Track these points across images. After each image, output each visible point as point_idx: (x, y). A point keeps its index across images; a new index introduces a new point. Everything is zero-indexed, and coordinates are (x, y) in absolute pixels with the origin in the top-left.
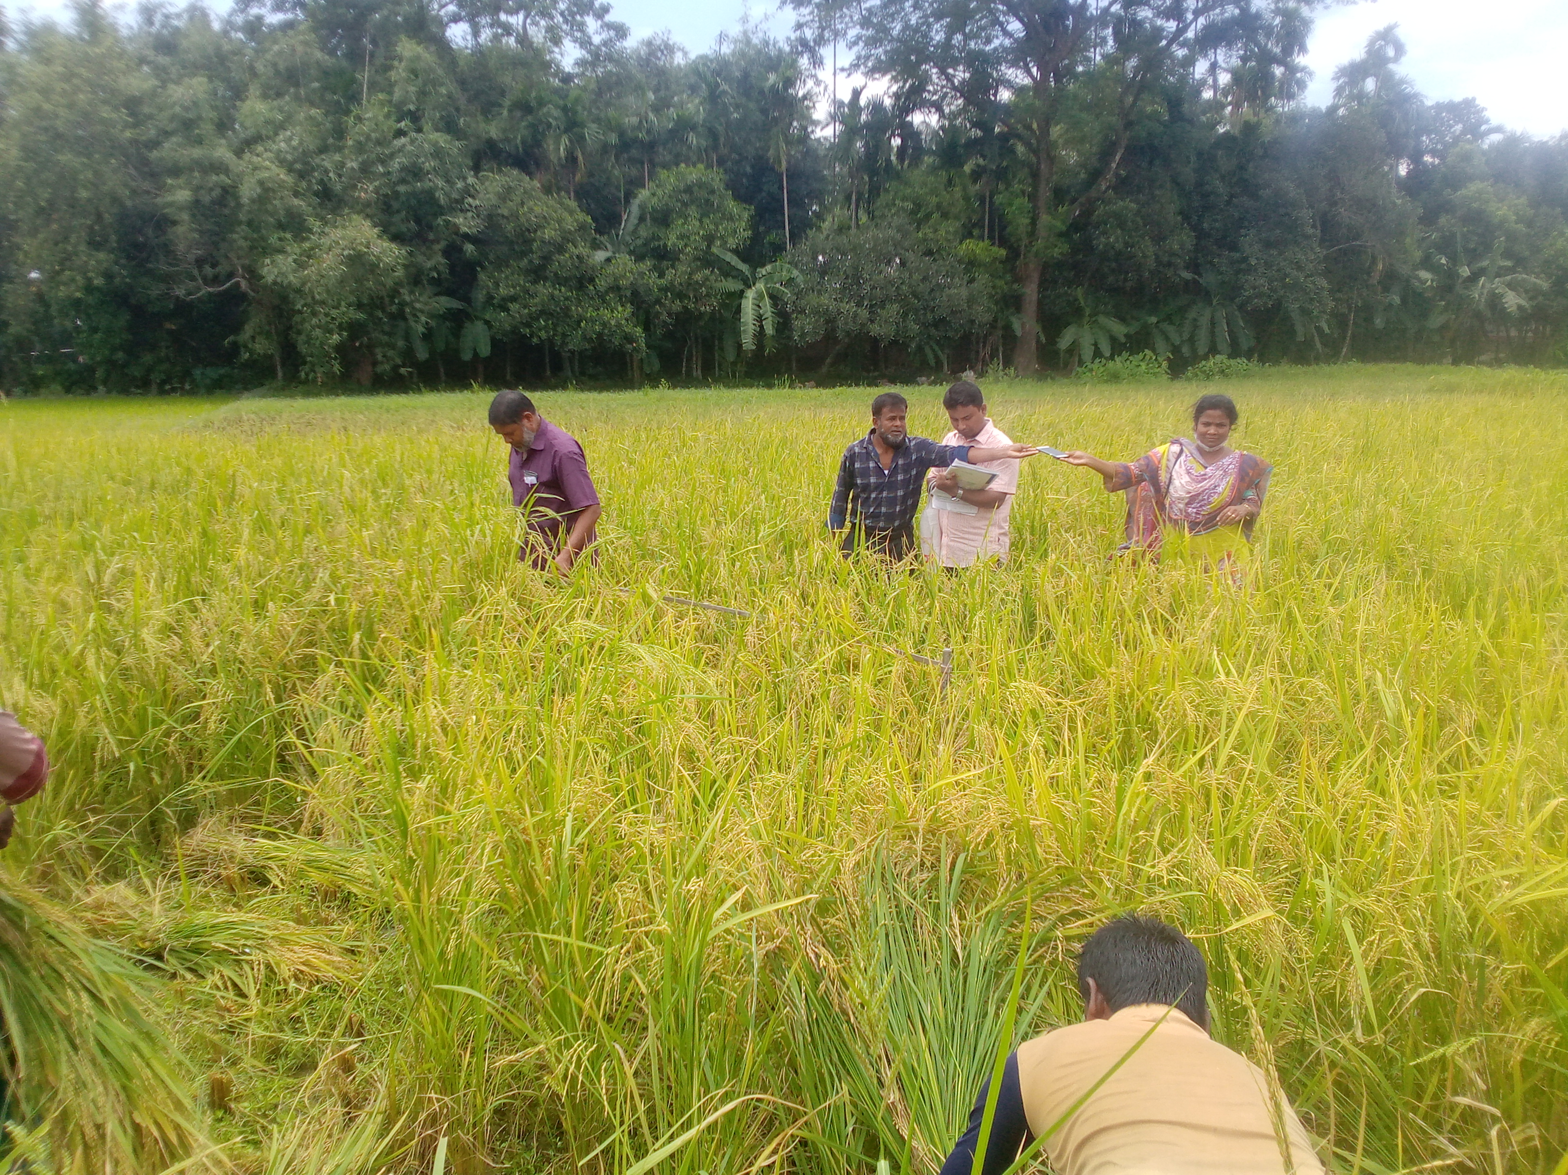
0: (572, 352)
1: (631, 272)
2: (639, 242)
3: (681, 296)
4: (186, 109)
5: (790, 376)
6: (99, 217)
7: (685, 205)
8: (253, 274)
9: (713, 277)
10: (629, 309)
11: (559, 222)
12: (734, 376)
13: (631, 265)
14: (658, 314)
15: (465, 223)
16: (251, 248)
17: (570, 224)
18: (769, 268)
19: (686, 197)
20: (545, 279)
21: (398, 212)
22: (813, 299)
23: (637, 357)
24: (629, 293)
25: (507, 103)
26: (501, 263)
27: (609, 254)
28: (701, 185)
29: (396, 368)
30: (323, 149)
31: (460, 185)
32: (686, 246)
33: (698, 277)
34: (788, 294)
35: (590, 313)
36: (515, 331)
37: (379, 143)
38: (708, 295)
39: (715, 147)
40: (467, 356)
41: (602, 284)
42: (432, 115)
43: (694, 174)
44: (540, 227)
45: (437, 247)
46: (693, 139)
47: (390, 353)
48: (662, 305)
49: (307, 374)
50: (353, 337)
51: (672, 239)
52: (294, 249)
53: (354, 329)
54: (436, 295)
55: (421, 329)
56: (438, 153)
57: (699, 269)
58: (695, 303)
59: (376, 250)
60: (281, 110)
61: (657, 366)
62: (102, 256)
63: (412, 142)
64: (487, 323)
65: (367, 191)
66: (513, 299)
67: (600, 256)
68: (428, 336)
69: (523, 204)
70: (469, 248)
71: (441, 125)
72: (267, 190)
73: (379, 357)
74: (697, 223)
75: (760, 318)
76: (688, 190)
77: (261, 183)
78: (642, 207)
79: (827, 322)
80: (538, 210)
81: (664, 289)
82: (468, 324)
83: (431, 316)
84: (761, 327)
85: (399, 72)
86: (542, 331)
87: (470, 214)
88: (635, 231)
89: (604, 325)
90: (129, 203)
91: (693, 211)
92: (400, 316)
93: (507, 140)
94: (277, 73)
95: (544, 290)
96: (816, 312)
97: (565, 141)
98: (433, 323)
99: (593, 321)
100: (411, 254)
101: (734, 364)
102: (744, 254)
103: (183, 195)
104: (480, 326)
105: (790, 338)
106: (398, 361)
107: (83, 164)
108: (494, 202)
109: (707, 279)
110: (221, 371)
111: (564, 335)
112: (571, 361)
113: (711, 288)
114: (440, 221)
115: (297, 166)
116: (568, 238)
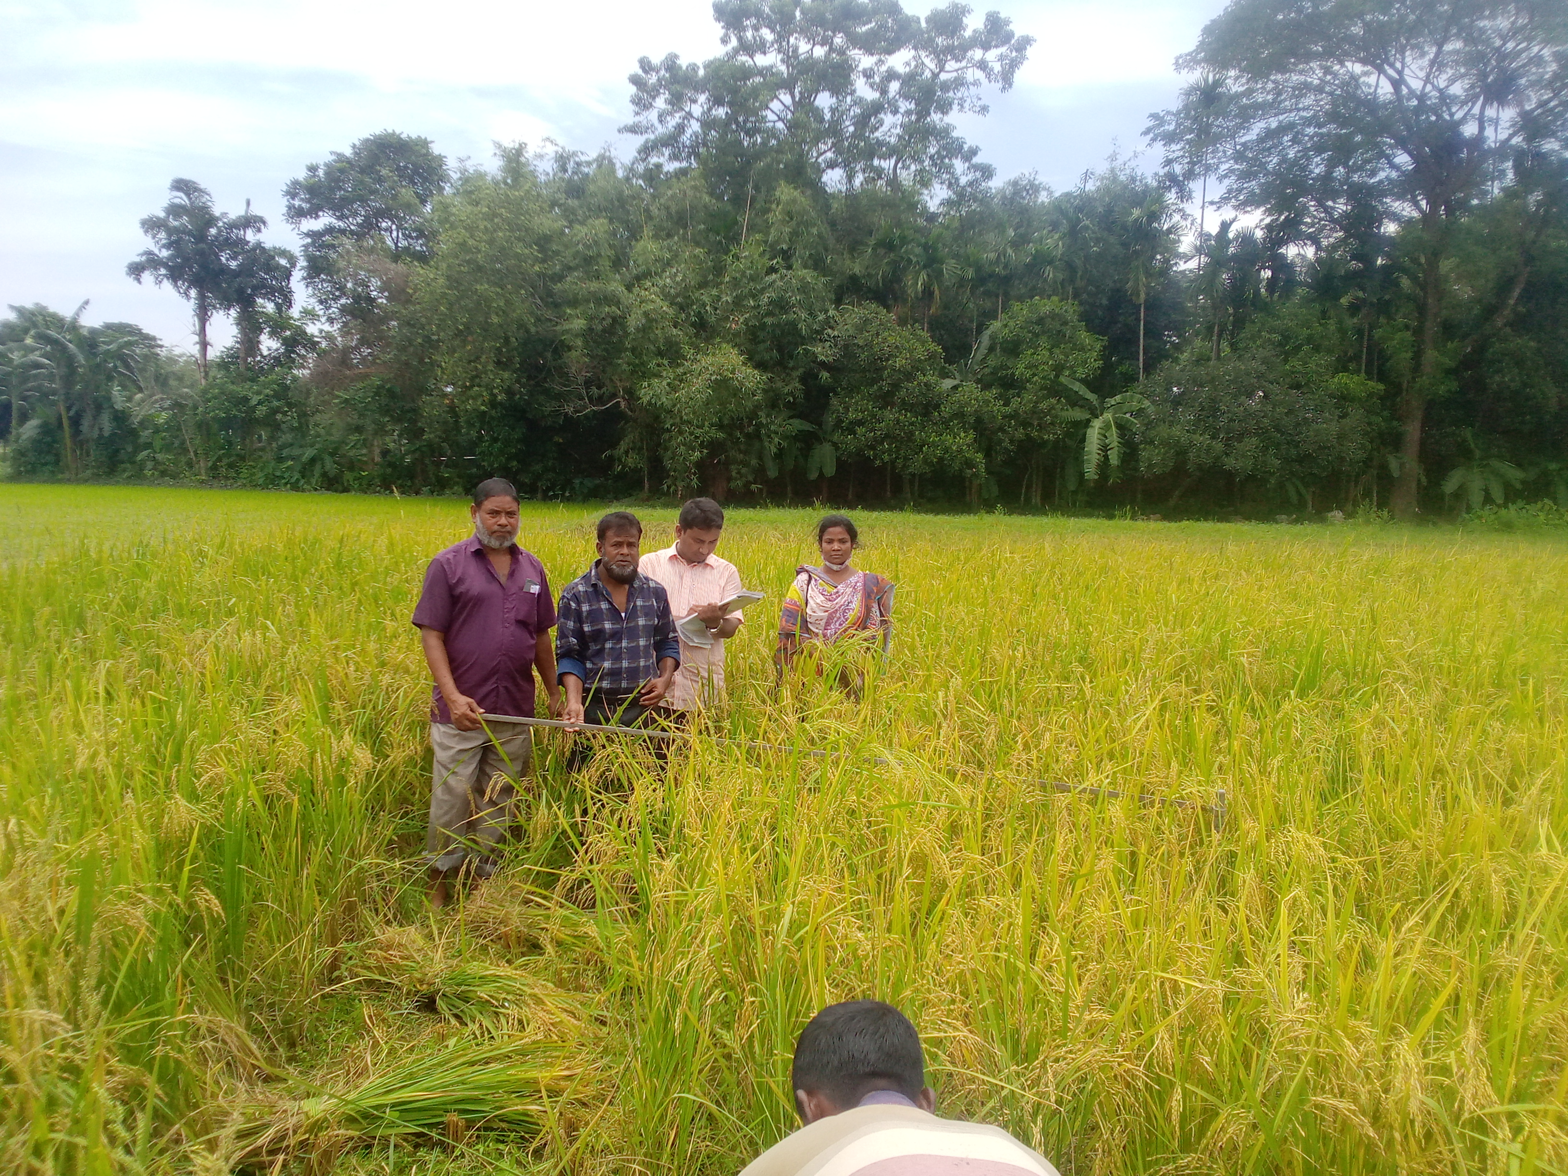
0: (913, 475)
1: (976, 399)
2: (987, 371)
3: (1025, 424)
4: (589, 247)
5: (1133, 508)
6: (507, 340)
7: (1037, 335)
8: (631, 395)
9: (1059, 406)
10: (972, 435)
11: (911, 351)
12: (1074, 504)
13: (977, 393)
14: (1000, 441)
15: (822, 352)
16: (633, 372)
17: (920, 353)
18: (1118, 398)
19: (1037, 329)
20: (893, 405)
21: (764, 341)
22: (1163, 431)
23: (976, 482)
24: (972, 420)
25: (872, 241)
26: (852, 390)
27: (956, 382)
28: (1053, 316)
29: (747, 484)
30: (703, 285)
31: (821, 317)
32: (1034, 375)
33: (1043, 406)
34: (1137, 424)
35: (933, 438)
36: (859, 452)
37: (752, 279)
38: (1052, 424)
39: (1072, 281)
40: (813, 475)
41: (946, 410)
42: (801, 253)
43: (1046, 306)
44: (892, 356)
45: (796, 374)
46: (1049, 273)
47: (744, 471)
48: (1004, 432)
49: (669, 487)
50: (712, 455)
51: (1020, 369)
52: (669, 374)
53: (714, 447)
54: (790, 418)
55: (774, 450)
56: (804, 288)
57: (1045, 398)
58: (1039, 431)
59: (740, 376)
60: (670, 250)
61: (995, 491)
62: (506, 375)
63: (782, 278)
64: (835, 444)
65: (737, 323)
66: (860, 423)
67: (947, 384)
68: (780, 454)
69: (878, 334)
70: (825, 375)
71: (810, 262)
72: (650, 320)
73: (734, 474)
74: (1047, 354)
75: (1105, 448)
76: (1040, 321)
77: (646, 314)
78: (993, 338)
79: (1178, 454)
80: (891, 340)
81: (1010, 417)
82: (816, 445)
83: (785, 437)
84: (1106, 457)
85: (776, 215)
86: (885, 454)
87: (828, 344)
88: (982, 361)
89: (946, 450)
90: (533, 330)
91: (1043, 342)
92: (757, 435)
93: (869, 275)
94: (669, 215)
95: (890, 415)
96: (1165, 443)
97: (923, 276)
98: (784, 444)
99: (934, 445)
100: (771, 380)
101: (1075, 492)
102: (1093, 384)
103: (579, 324)
104: (827, 448)
105: (1136, 469)
106: (751, 478)
107: (497, 294)
108: (851, 332)
109: (1053, 408)
110: (597, 482)
111: (906, 459)
112: (911, 482)
113: (1056, 417)
114: (800, 350)
115: (679, 300)
116: (917, 367)
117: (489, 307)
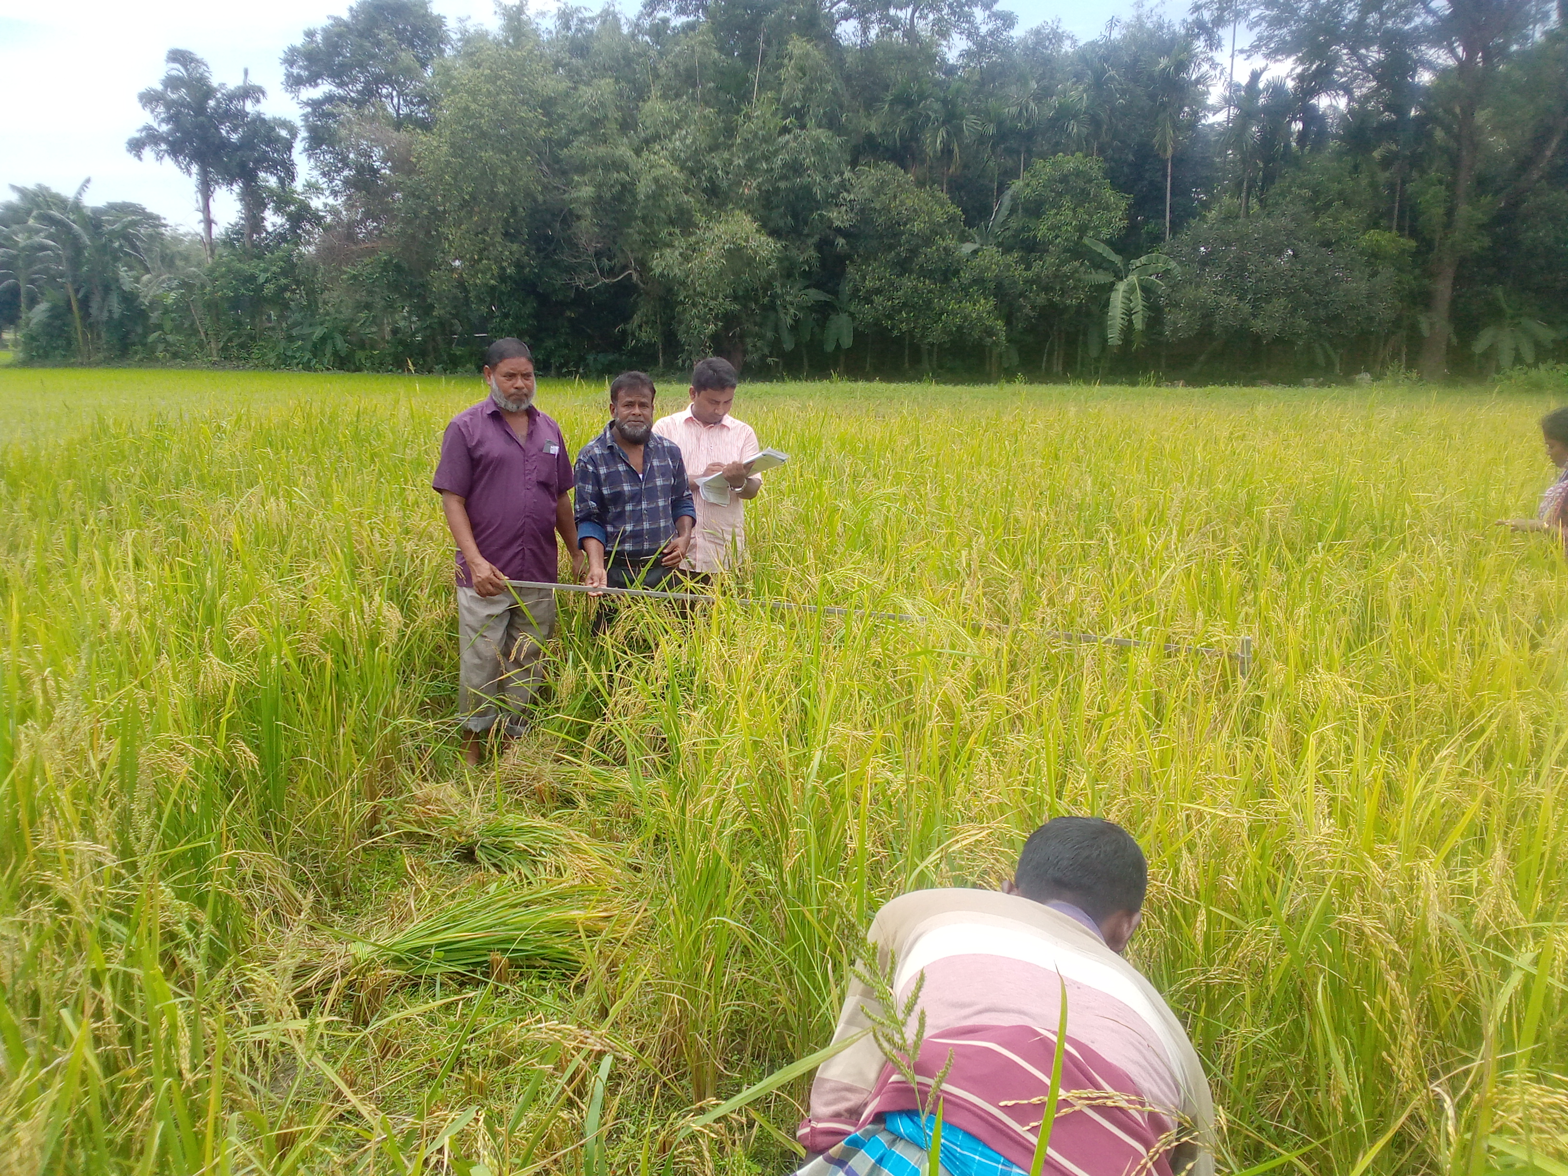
0: (932, 345)
1: (997, 264)
2: (1008, 233)
3: (1047, 289)
4: (594, 109)
5: (1157, 372)
6: (514, 211)
7: (1060, 194)
8: (643, 266)
9: (1082, 269)
10: (992, 301)
11: (929, 214)
12: (1097, 373)
13: (997, 257)
14: (1021, 307)
15: (838, 217)
16: (644, 242)
17: (940, 217)
18: (1143, 259)
19: (1060, 187)
20: (911, 272)
21: (778, 207)
22: (1190, 293)
23: (996, 351)
24: (993, 286)
25: (889, 97)
26: (868, 257)
27: (976, 246)
28: (1078, 174)
29: (764, 357)
30: (714, 148)
31: (837, 180)
32: (1057, 237)
33: (1066, 269)
34: (1162, 286)
35: (952, 306)
36: (877, 323)
37: (765, 140)
38: (1074, 288)
39: (1097, 135)
40: (830, 347)
41: (966, 276)
42: (816, 111)
43: (1070, 163)
44: (909, 220)
45: (811, 241)
46: (1074, 128)
47: (760, 343)
48: (1026, 297)
49: (684, 362)
50: (726, 328)
51: (1042, 231)
52: (681, 243)
53: (729, 320)
54: (806, 287)
55: (789, 321)
56: (819, 149)
57: (1068, 261)
58: (1062, 296)
59: (753, 244)
60: (679, 110)
61: (1015, 360)
62: (515, 247)
63: (796, 138)
64: (852, 315)
65: (750, 188)
66: (878, 291)
67: (967, 248)
68: (796, 326)
69: (895, 197)
70: (841, 241)
71: (824, 121)
72: (661, 187)
73: (749, 347)
74: (1070, 213)
75: (1129, 313)
76: (1064, 179)
77: (656, 180)
78: (1014, 199)
79: (1204, 316)
80: (908, 202)
81: (1029, 282)
82: (833, 316)
83: (800, 308)
84: (1130, 322)
85: (788, 71)
86: (904, 323)
87: (844, 208)
88: (1004, 223)
89: (965, 318)
90: (540, 198)
91: (1067, 202)
92: (772, 307)
93: (886, 133)
94: (678, 74)
95: (908, 283)
96: (1191, 306)
97: (942, 133)
98: (801, 315)
99: (954, 313)
100: (785, 248)
101: (1098, 360)
102: (1117, 245)
103: (587, 192)
104: (844, 318)
105: (1161, 334)
106: (766, 351)
107: (502, 161)
108: (867, 195)
109: (1076, 271)
110: (611, 357)
111: (925, 328)
112: (930, 353)
113: (1080, 280)
114: (815, 215)
115: (689, 164)
116: (936, 231)
117: (495, 175)
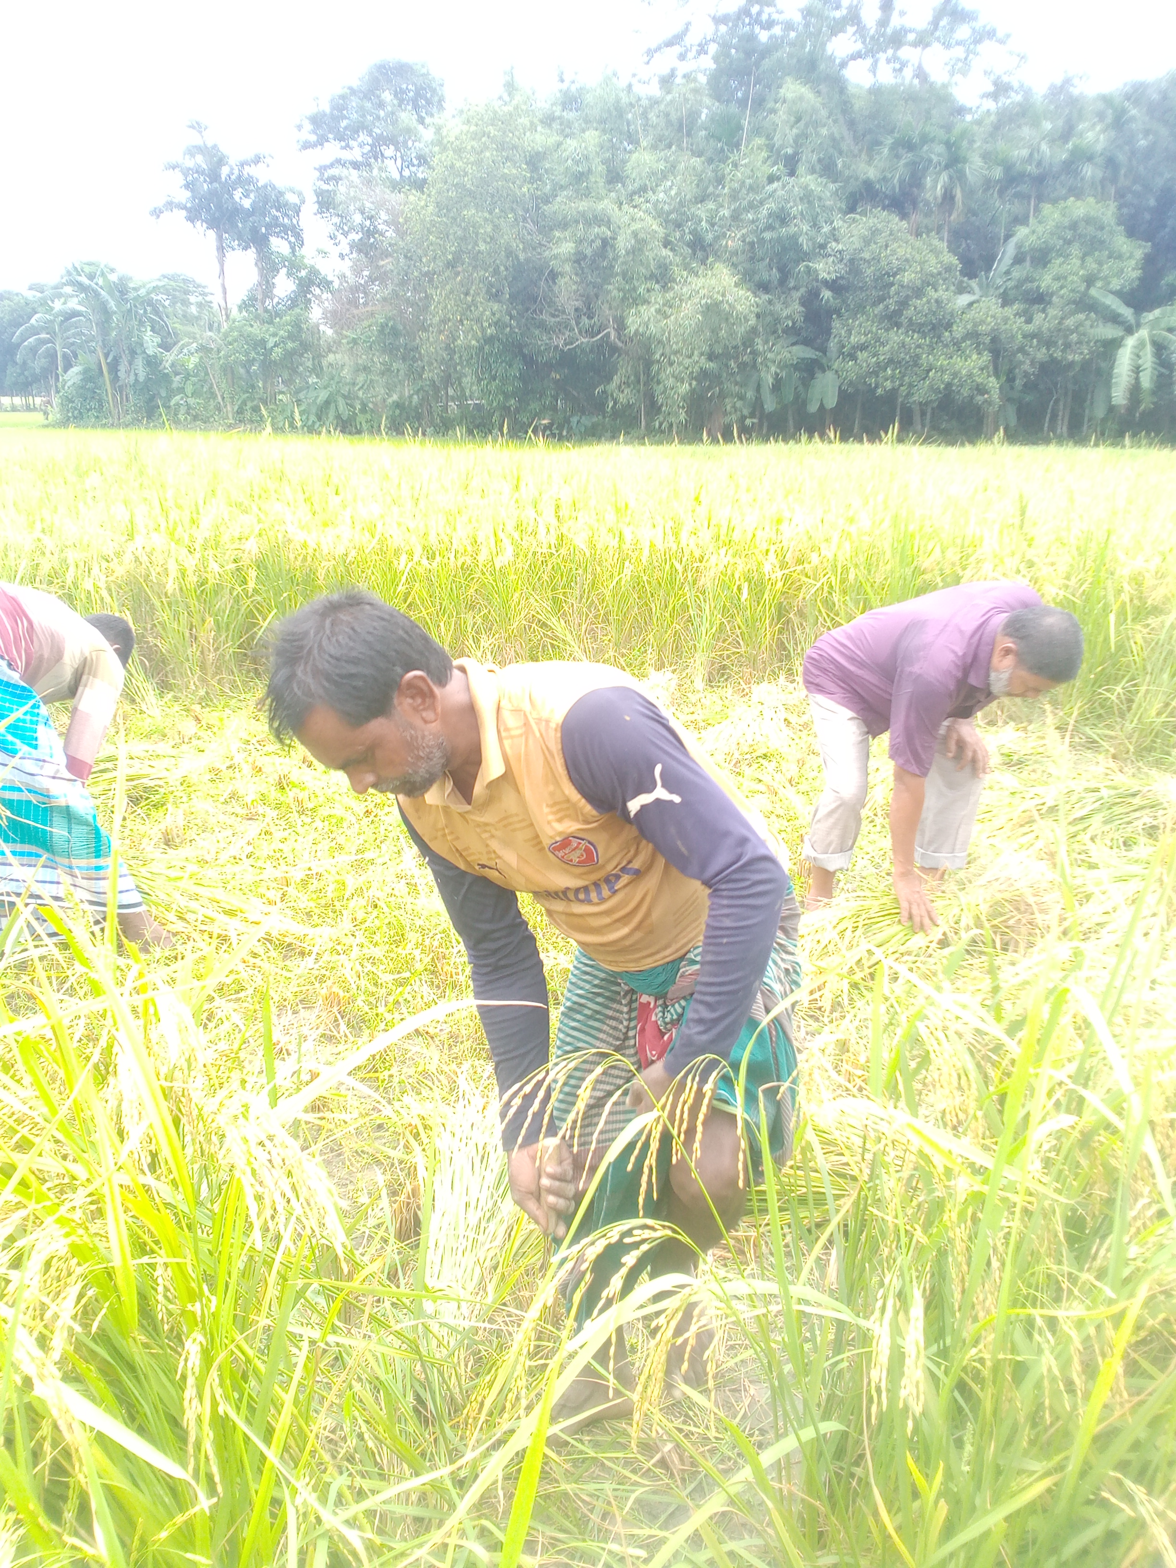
0: (920, 403)
1: (993, 316)
2: (1010, 284)
3: (1049, 343)
4: (577, 163)
6: (496, 272)
7: (1069, 242)
8: (621, 325)
9: (1088, 323)
10: (986, 357)
11: (922, 263)
13: (995, 310)
14: (1020, 363)
15: (824, 269)
16: (624, 299)
17: (933, 265)
18: (1158, 312)
19: (1069, 235)
20: (898, 325)
21: (762, 259)
23: (987, 409)
24: (988, 340)
25: (889, 141)
26: (860, 308)
27: (972, 298)
28: (1088, 220)
29: (743, 419)
30: (702, 199)
31: (826, 229)
32: (1062, 287)
33: (1070, 322)
35: (942, 361)
36: (860, 380)
37: (751, 189)
38: (1080, 342)
39: (1114, 180)
40: (813, 408)
41: (958, 330)
42: (809, 157)
43: (1080, 208)
44: (900, 270)
45: (796, 295)
46: (1088, 171)
47: (739, 404)
48: (1026, 354)
50: (702, 387)
51: (1046, 281)
52: (658, 299)
53: (705, 379)
54: (790, 344)
55: (770, 381)
56: (807, 197)
57: (1073, 313)
58: (1063, 351)
59: (731, 299)
60: (666, 161)
63: (784, 186)
64: (836, 372)
65: (733, 241)
66: (863, 347)
67: (963, 300)
68: (777, 386)
69: (887, 246)
70: (826, 294)
71: (818, 167)
72: (644, 242)
73: (728, 408)
74: (1078, 263)
75: (1137, 370)
76: (1074, 226)
77: (635, 234)
78: (1019, 246)
80: (901, 252)
81: (1033, 336)
82: (819, 375)
84: (1138, 379)
85: (782, 116)
86: (888, 381)
87: (831, 259)
88: (1007, 273)
89: (955, 375)
90: (522, 257)
91: (1075, 250)
92: (753, 365)
93: (884, 179)
94: (669, 123)
95: (895, 337)
97: (944, 178)
98: (782, 373)
99: (942, 370)
100: (770, 302)
101: (1104, 420)
102: (1129, 297)
103: (567, 248)
104: (830, 375)
105: (1172, 393)
106: (746, 412)
107: (486, 220)
108: (857, 245)
109: (1081, 324)
110: (595, 419)
111: (911, 386)
112: (923, 414)
113: (1084, 334)
114: (801, 267)
115: (673, 216)
116: (929, 281)
117: (477, 234)
